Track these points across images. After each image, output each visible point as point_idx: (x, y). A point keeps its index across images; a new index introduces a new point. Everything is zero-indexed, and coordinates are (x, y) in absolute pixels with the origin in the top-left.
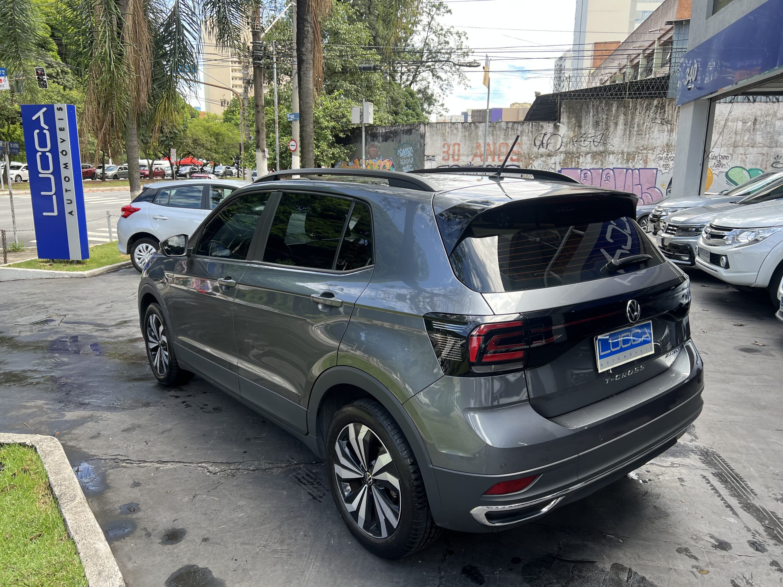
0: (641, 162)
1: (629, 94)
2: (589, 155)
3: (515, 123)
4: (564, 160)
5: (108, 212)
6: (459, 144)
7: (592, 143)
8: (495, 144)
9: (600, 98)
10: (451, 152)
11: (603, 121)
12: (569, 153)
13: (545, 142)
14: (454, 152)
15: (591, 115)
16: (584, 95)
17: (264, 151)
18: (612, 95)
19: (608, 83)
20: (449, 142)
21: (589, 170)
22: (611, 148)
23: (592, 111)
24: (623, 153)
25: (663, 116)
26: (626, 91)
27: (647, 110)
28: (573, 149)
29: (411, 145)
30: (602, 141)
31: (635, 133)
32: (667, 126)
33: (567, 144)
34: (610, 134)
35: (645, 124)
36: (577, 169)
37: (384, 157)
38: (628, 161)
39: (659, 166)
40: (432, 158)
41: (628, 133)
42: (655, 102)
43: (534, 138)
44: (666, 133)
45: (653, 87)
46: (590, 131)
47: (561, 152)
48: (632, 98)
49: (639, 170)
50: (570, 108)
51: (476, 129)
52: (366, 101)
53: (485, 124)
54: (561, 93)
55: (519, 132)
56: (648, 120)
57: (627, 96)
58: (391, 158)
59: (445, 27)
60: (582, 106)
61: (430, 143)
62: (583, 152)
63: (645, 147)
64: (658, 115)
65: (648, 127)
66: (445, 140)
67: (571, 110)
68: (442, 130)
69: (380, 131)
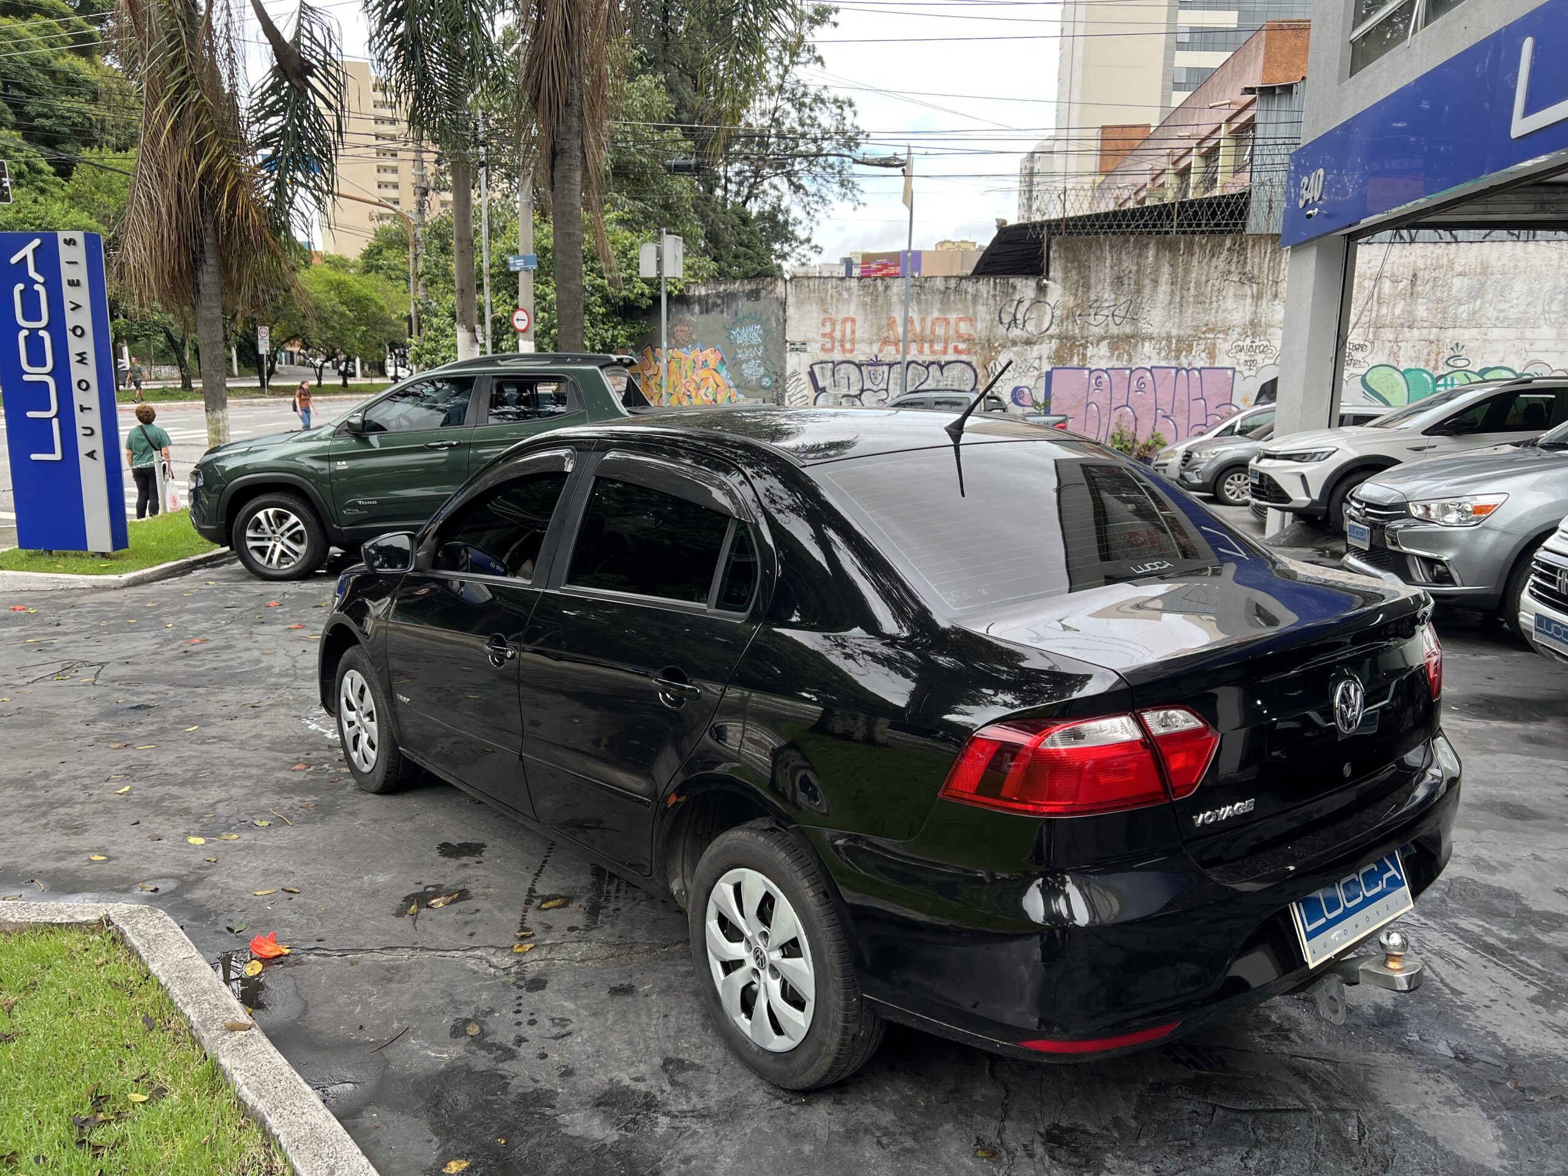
0: (1203, 355)
1: (1180, 225)
2: (1107, 341)
3: (961, 278)
4: (1057, 351)
6: (853, 320)
7: (1110, 318)
8: (923, 320)
9: (1123, 233)
10: (838, 334)
12: (1067, 338)
13: (1019, 316)
14: (844, 335)
15: (1108, 265)
16: (1092, 226)
17: (474, 331)
18: (1146, 226)
19: (1131, 205)
20: (833, 316)
21: (1106, 371)
22: (1145, 328)
23: (1108, 257)
24: (1169, 338)
25: (1244, 267)
26: (1172, 220)
27: (1213, 256)
28: (1073, 330)
29: (758, 322)
30: (1128, 315)
31: (1191, 299)
32: (1251, 286)
33: (1062, 321)
34: (1145, 300)
35: (1210, 283)
36: (1083, 368)
37: (703, 345)
38: (1179, 352)
39: (1238, 364)
40: (800, 348)
41: (1178, 300)
42: (1228, 242)
43: (999, 307)
44: (1249, 301)
45: (1223, 212)
46: (1106, 296)
47: (1051, 337)
48: (1184, 233)
49: (1200, 370)
50: (1066, 251)
51: (885, 291)
52: (669, 233)
53: (904, 280)
54: (1049, 221)
55: (969, 297)
56: (1214, 274)
57: (1174, 229)
58: (718, 346)
59: (812, 91)
60: (1090, 247)
61: (796, 317)
62: (1093, 335)
63: (1211, 326)
64: (1234, 265)
65: (1215, 288)
66: (825, 311)
67: (1070, 255)
68: (819, 291)
69: (696, 293)
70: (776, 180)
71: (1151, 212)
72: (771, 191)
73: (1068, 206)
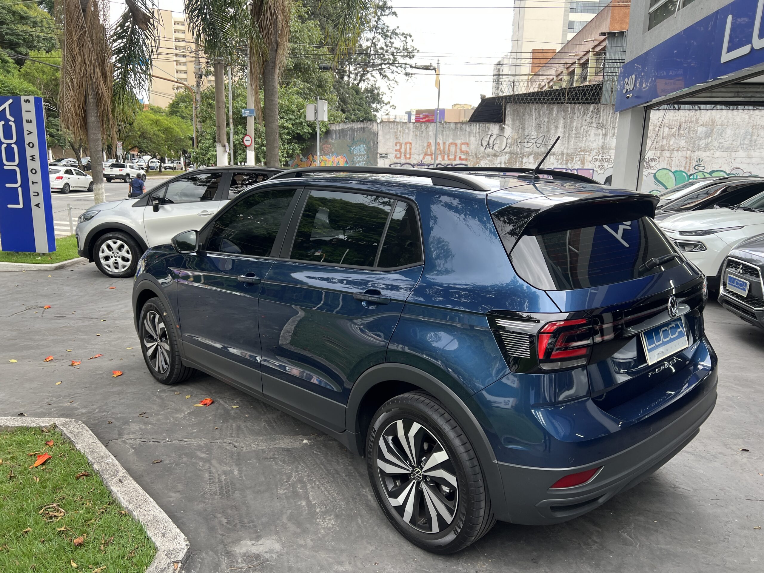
0: (579, 163)
1: (569, 99)
2: (532, 156)
3: (463, 123)
4: (509, 160)
5: (69, 205)
6: (410, 143)
7: (534, 144)
8: (444, 143)
9: (541, 103)
10: (403, 150)
11: (545, 123)
12: (514, 154)
13: (491, 142)
14: (406, 150)
15: (534, 117)
16: (527, 99)
17: (225, 146)
18: (552, 99)
19: (546, 88)
20: (401, 141)
23: (534, 114)
24: (562, 154)
25: (599, 121)
26: (565, 97)
27: (584, 114)
28: (517, 150)
29: (364, 143)
30: (543, 143)
31: (573, 135)
32: (602, 130)
33: (511, 145)
34: (551, 136)
35: (583, 128)
37: (337, 154)
38: (567, 161)
39: (595, 167)
40: (384, 156)
41: (567, 136)
42: (592, 107)
43: (481, 138)
44: (601, 136)
45: (589, 93)
46: (533, 133)
47: (506, 153)
48: (571, 103)
49: (577, 170)
50: (514, 111)
51: (426, 129)
52: (321, 99)
53: (435, 124)
54: (506, 96)
55: (467, 133)
56: (584, 124)
57: (566, 101)
58: (345, 155)
59: (391, 28)
60: (525, 109)
61: (383, 141)
62: (526, 152)
63: (582, 149)
64: (594, 119)
65: (585, 130)
66: (397, 138)
67: (516, 113)
68: (394, 129)
69: (334, 129)
70: (374, 73)
71: (555, 93)
72: (372, 78)
73: (515, 90)
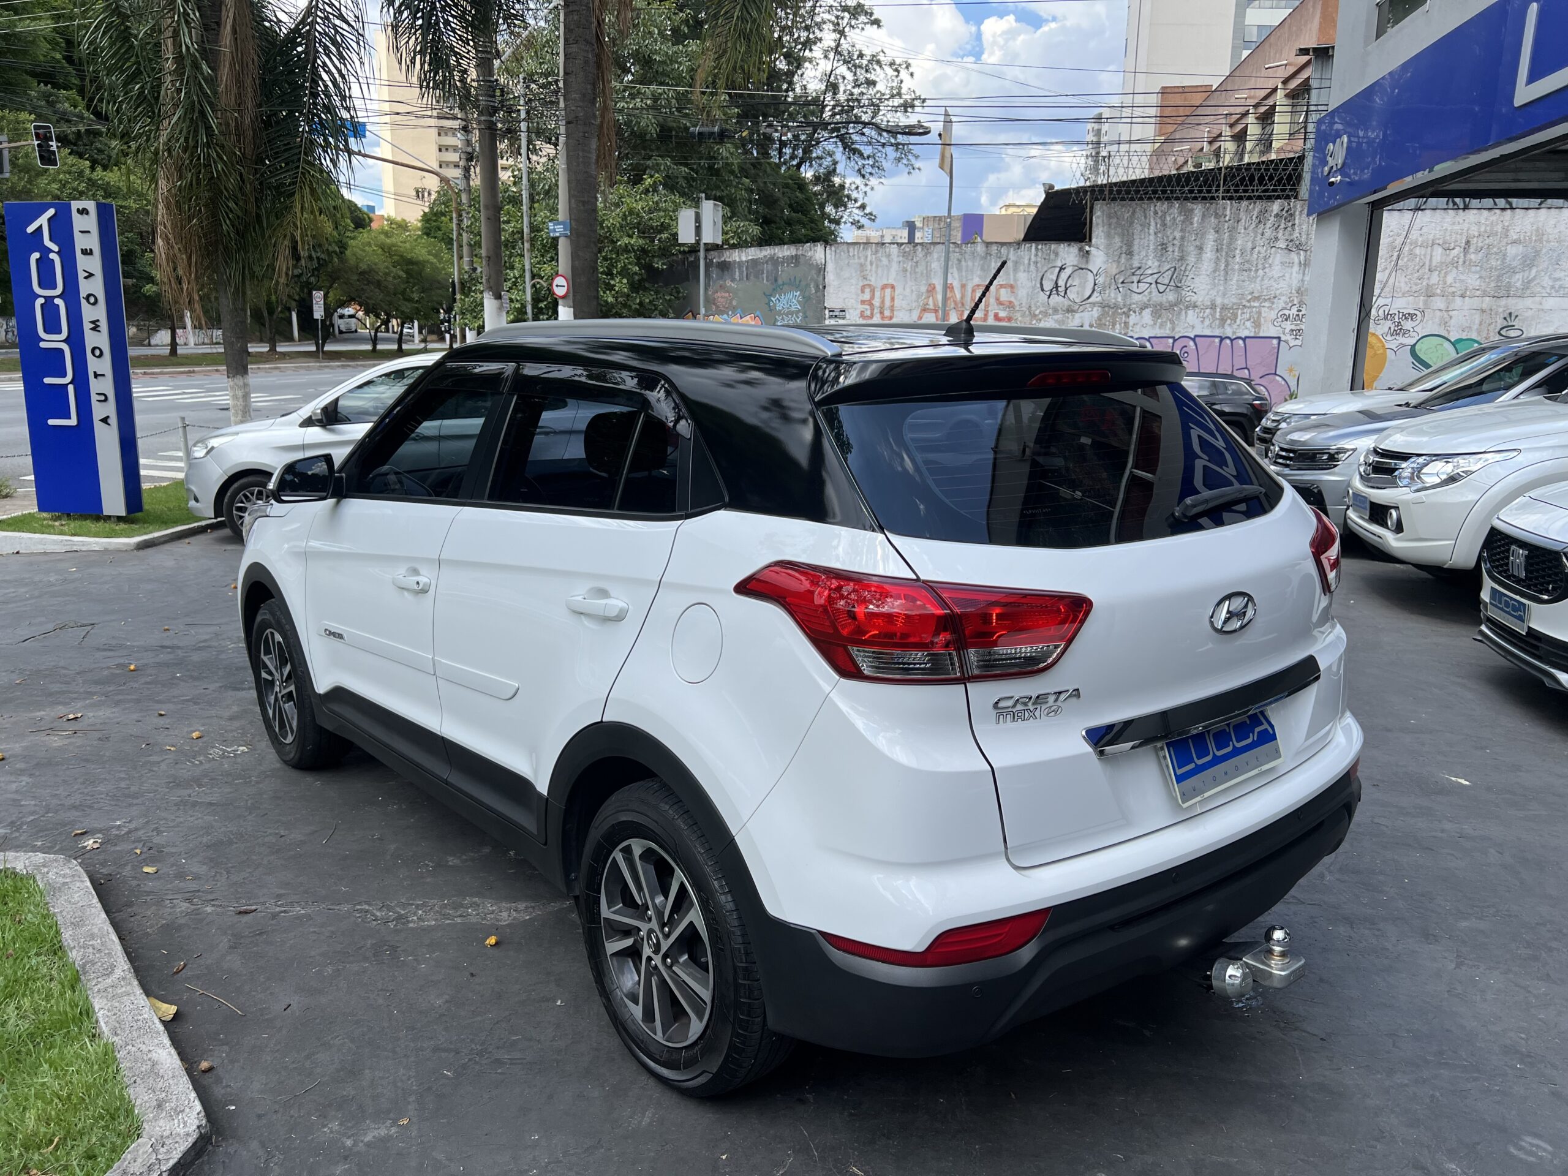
0: (1248, 324)
1: (1226, 191)
2: (1148, 311)
3: (1002, 244)
4: (1099, 319)
5: (183, 419)
6: (893, 287)
7: (1154, 286)
8: (963, 286)
9: (1168, 199)
10: (877, 302)
11: (1175, 242)
12: (1109, 306)
13: (1061, 283)
14: (883, 302)
15: (1152, 231)
16: (1137, 192)
17: (499, 297)
18: (1191, 191)
19: (1190, 168)
20: (873, 283)
21: (1148, 340)
22: (1191, 298)
23: (1153, 223)
24: (1213, 307)
25: (1291, 235)
26: (1218, 186)
27: (1260, 222)
28: (1116, 298)
29: (797, 288)
30: (1172, 283)
31: (1237, 267)
32: (1299, 254)
33: (1104, 289)
34: (1189, 268)
35: (1256, 250)
38: (1223, 321)
39: (1284, 333)
40: (839, 314)
41: (1222, 267)
42: (1276, 206)
43: (1040, 275)
44: (1296, 268)
45: (1271, 178)
46: (1150, 263)
47: (1094, 304)
48: (1231, 198)
49: (1244, 339)
50: (1110, 217)
51: (926, 255)
52: (707, 199)
53: (943, 247)
54: (1092, 186)
55: (1010, 264)
56: (1260, 241)
57: (1221, 195)
58: (758, 313)
59: (868, 52)
60: (1134, 212)
61: (836, 283)
62: (1136, 303)
63: (1256, 295)
64: (1281, 232)
65: (1261, 256)
66: (864, 278)
67: (1114, 221)
68: (859, 258)
69: (738, 260)
70: (831, 144)
71: (1197, 179)
73: (1112, 171)
